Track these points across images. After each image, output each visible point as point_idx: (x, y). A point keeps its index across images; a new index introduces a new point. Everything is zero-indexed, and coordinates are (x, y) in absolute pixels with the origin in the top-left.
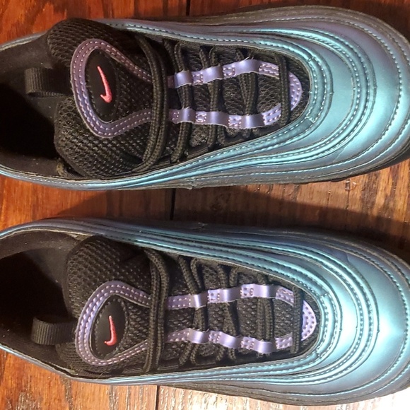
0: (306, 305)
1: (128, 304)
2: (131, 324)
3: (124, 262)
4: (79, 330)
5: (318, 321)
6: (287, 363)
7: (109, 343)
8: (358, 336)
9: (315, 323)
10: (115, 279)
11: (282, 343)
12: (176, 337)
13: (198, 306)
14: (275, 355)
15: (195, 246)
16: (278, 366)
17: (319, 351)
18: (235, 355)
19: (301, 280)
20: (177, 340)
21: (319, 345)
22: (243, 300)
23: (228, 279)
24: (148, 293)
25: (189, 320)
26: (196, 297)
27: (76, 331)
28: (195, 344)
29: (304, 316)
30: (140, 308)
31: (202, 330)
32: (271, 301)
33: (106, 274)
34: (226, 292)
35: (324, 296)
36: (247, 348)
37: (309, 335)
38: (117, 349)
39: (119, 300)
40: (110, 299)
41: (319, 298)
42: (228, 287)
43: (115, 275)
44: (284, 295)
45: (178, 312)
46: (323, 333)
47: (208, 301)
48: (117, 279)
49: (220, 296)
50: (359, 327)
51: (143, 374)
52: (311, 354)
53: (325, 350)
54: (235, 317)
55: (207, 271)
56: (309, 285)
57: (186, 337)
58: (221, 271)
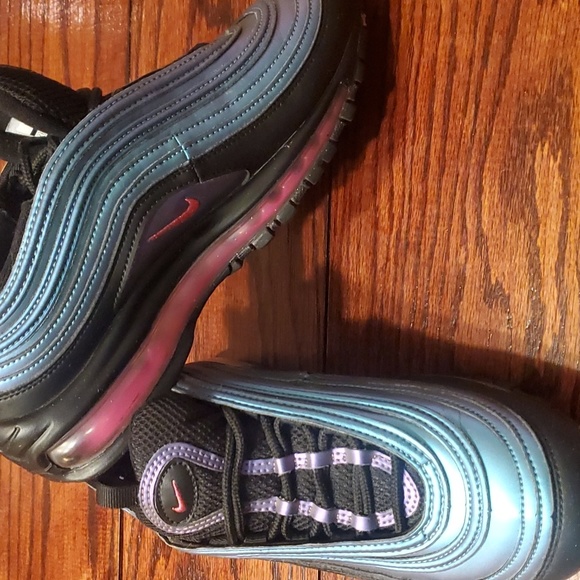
0: (407, 475)
1: (196, 468)
2: (202, 490)
3: (190, 421)
4: (142, 495)
5: (422, 495)
6: (389, 544)
7: (178, 509)
8: (468, 516)
9: (419, 497)
10: (178, 441)
11: (386, 519)
12: (261, 506)
13: (281, 472)
14: (377, 533)
15: (277, 404)
16: (379, 547)
17: (427, 532)
18: (332, 530)
19: (397, 445)
20: (263, 510)
21: (425, 523)
22: (337, 467)
23: (317, 442)
24: (221, 455)
25: (274, 488)
26: (279, 462)
27: (139, 495)
28: (283, 517)
29: (405, 489)
30: (211, 473)
31: (286, 500)
32: (367, 469)
33: (168, 435)
34: (313, 456)
35: (426, 464)
36: (345, 523)
37: (414, 510)
38: (191, 517)
39: (184, 463)
40: (172, 463)
41: (420, 466)
42: (316, 450)
43: (178, 435)
44: (381, 462)
45: (261, 478)
46: (430, 509)
47: (295, 466)
48: (181, 441)
49: (307, 461)
50: (469, 505)
51: (228, 546)
52: (416, 534)
53: (434, 531)
54: (325, 486)
55: (295, 432)
56: (407, 450)
57: (274, 507)
58: (307, 433)
